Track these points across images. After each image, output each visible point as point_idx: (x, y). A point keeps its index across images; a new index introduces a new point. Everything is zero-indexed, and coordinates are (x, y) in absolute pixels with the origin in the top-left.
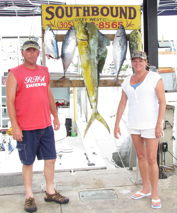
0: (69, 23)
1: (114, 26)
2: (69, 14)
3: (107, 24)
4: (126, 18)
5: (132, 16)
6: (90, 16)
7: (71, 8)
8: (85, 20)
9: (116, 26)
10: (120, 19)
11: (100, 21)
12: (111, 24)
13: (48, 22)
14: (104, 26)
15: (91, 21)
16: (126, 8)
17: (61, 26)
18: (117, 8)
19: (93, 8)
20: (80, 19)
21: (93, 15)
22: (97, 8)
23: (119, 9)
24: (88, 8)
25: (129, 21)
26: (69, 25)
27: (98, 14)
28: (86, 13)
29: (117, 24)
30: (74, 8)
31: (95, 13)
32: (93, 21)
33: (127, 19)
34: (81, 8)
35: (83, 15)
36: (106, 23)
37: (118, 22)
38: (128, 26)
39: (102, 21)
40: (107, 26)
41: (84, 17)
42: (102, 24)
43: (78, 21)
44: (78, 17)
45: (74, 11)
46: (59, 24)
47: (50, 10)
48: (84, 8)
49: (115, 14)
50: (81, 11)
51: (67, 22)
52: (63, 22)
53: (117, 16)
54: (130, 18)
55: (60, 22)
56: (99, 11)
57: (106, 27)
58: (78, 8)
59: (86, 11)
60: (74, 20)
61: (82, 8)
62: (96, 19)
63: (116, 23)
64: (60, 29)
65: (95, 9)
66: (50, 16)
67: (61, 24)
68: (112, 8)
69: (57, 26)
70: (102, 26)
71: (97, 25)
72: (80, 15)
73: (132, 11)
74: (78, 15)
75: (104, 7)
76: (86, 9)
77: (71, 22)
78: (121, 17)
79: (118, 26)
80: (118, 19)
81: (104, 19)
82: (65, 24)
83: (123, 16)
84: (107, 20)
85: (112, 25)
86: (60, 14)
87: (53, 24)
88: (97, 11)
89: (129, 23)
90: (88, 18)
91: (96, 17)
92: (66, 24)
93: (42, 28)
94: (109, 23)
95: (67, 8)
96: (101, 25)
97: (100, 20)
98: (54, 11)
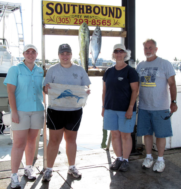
0: (66, 19)
1: (104, 24)
2: (67, 10)
3: (99, 21)
4: (113, 17)
5: (118, 16)
6: (84, 13)
7: (68, 5)
8: (80, 17)
10: (109, 18)
11: (92, 19)
12: (101, 22)
13: (48, 17)
14: (95, 23)
15: (85, 18)
16: (114, 8)
17: (60, 21)
18: (106, 8)
19: (87, 6)
20: (76, 16)
21: (87, 12)
22: (91, 7)
23: (108, 9)
24: (83, 6)
25: (116, 20)
27: (91, 12)
29: (106, 22)
30: (71, 5)
31: (89, 11)
32: (87, 18)
33: (115, 18)
34: (77, 6)
35: (78, 12)
36: (97, 21)
37: (107, 20)
38: (115, 24)
39: (94, 18)
40: (98, 23)
41: (80, 14)
42: (94, 21)
43: (75, 18)
44: (74, 14)
45: (71, 8)
46: (58, 19)
47: (50, 6)
48: (80, 6)
49: (105, 13)
50: (77, 9)
51: (65, 18)
52: (62, 18)
53: (106, 15)
54: (117, 17)
55: (58, 17)
56: (92, 9)
58: (74, 6)
59: (81, 9)
60: (71, 16)
61: (78, 6)
62: (89, 16)
63: (106, 21)
64: (59, 24)
66: (50, 12)
67: (60, 19)
68: (102, 7)
69: (56, 21)
70: (94, 23)
71: (90, 22)
72: (76, 12)
73: (119, 11)
74: (74, 12)
75: (96, 7)
76: (81, 7)
77: (68, 18)
78: (109, 16)
79: (107, 24)
80: (107, 17)
81: (96, 17)
82: (63, 19)
83: (111, 15)
84: (98, 18)
85: (103, 22)
86: (59, 10)
87: (53, 19)
88: (90, 9)
89: (116, 22)
90: (83, 15)
93: (43, 22)
94: (100, 21)
95: (65, 5)
97: (92, 17)
98: (53, 7)
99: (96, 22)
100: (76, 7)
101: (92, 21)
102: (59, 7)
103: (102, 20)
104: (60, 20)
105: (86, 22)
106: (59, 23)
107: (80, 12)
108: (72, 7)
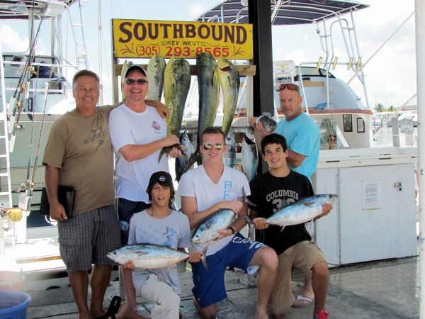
0: (153, 47)
1: (217, 54)
2: (154, 34)
3: (208, 50)
4: (233, 42)
5: (241, 40)
6: (183, 37)
7: (156, 25)
8: (175, 44)
9: (220, 53)
10: (226, 44)
11: (197, 46)
12: (212, 51)
13: (123, 45)
15: (185, 46)
16: (233, 27)
17: (142, 52)
18: (220, 27)
19: (187, 26)
20: (169, 42)
21: (187, 36)
22: (193, 27)
23: (223, 29)
24: (181, 26)
25: (238, 46)
26: (153, 50)
27: (194, 36)
28: (178, 33)
29: (221, 51)
30: (161, 25)
31: (191, 34)
32: (188, 46)
33: (235, 44)
34: (170, 25)
35: (173, 35)
36: (206, 49)
37: (221, 48)
38: (236, 54)
39: (200, 46)
41: (175, 40)
42: (199, 50)
43: (167, 46)
44: (165, 39)
45: (161, 30)
46: (139, 48)
47: (126, 27)
48: (175, 25)
49: (217, 36)
50: (171, 30)
51: (151, 46)
52: (145, 47)
53: (220, 38)
54: (239, 42)
56: (196, 31)
58: (166, 26)
59: (178, 30)
60: (161, 44)
61: (172, 26)
62: (192, 42)
64: (141, 56)
65: (190, 28)
66: (125, 37)
67: (142, 48)
68: (214, 27)
69: (135, 52)
71: (193, 51)
72: (169, 36)
73: (241, 31)
74: (166, 36)
75: (203, 26)
76: (178, 27)
77: (157, 46)
78: (226, 41)
79: (222, 53)
80: (221, 43)
81: (203, 42)
83: (229, 39)
84: (206, 45)
85: (215, 51)
86: (140, 35)
87: (130, 48)
88: (193, 30)
89: (236, 50)
90: (181, 40)
91: (192, 40)
92: (148, 50)
93: (114, 55)
94: (210, 49)
95: (150, 25)
96: (198, 52)
97: (197, 44)
98: (131, 29)
100: (168, 28)
101: (197, 50)
102: (140, 29)
103: (213, 48)
104: (143, 50)
105: (186, 52)
106: (141, 55)
107: (175, 36)
108: (163, 27)
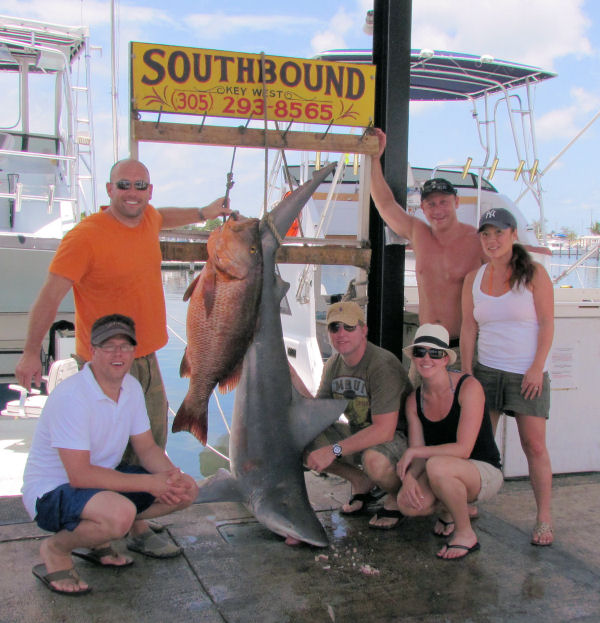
0: (201, 96)
1: (312, 114)
2: (203, 73)
3: (296, 106)
4: (340, 94)
5: (355, 92)
6: (253, 82)
7: (208, 58)
8: (240, 92)
9: (317, 113)
10: (327, 98)
11: (277, 99)
12: (303, 109)
13: (148, 89)
14: (286, 112)
15: (257, 97)
16: (341, 69)
17: (182, 104)
18: (319, 68)
19: (261, 63)
20: (228, 89)
21: (261, 80)
22: (273, 64)
23: (324, 71)
24: (251, 62)
25: (348, 103)
26: (202, 101)
27: (273, 80)
28: (245, 74)
29: (319, 109)
30: (216, 58)
31: (267, 77)
32: (261, 97)
33: (343, 99)
34: (232, 60)
35: (236, 78)
36: (292, 105)
37: (320, 104)
38: (344, 116)
39: (282, 98)
40: (295, 112)
41: (240, 85)
42: (281, 105)
43: (225, 95)
44: (224, 84)
45: (216, 66)
46: (176, 96)
47: (155, 58)
48: (241, 60)
49: (314, 83)
50: (232, 68)
51: (198, 94)
52: (188, 94)
53: (318, 88)
54: (350, 95)
55: (178, 92)
56: (277, 71)
57: (291, 115)
58: (224, 60)
59: (245, 69)
60: (215, 90)
61: (236, 61)
62: (268, 92)
63: (317, 106)
64: (179, 110)
65: (267, 66)
66: (153, 75)
67: (182, 97)
68: (308, 67)
69: (170, 103)
70: (281, 112)
71: (270, 107)
72: (229, 78)
73: (356, 78)
74: (224, 78)
75: (290, 64)
76: (245, 64)
77: (207, 94)
78: (328, 92)
79: (320, 114)
80: (320, 96)
81: (288, 93)
82: (193, 99)
83: (333, 89)
84: (294, 97)
85: (308, 110)
86: (179, 71)
87: (162, 97)
88: (271, 72)
89: (346, 109)
90: (250, 87)
91: (269, 87)
92: (192, 101)
93: (132, 105)
94: (300, 104)
95: (197, 57)
96: (279, 108)
97: (277, 94)
98: (164, 62)
99: (288, 108)
100: (229, 64)
101: (277, 105)
102: (180, 62)
103: (305, 104)
104: (184, 100)
105: (257, 107)
106: (179, 107)
107: (240, 79)
108: (219, 62)
